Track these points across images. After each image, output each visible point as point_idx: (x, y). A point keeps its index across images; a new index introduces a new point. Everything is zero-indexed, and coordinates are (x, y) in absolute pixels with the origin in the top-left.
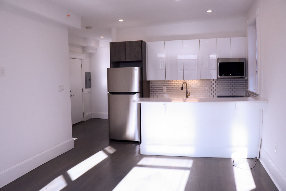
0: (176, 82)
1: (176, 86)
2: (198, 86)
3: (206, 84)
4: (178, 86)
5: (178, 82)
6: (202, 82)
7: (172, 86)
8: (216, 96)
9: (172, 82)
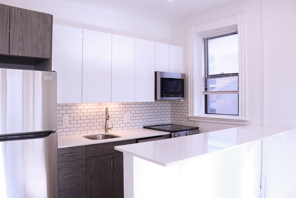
0: (86, 107)
1: (85, 114)
2: (118, 113)
3: (129, 109)
4: (89, 114)
5: (88, 107)
6: (124, 106)
7: (79, 115)
8: (142, 127)
9: (79, 107)
